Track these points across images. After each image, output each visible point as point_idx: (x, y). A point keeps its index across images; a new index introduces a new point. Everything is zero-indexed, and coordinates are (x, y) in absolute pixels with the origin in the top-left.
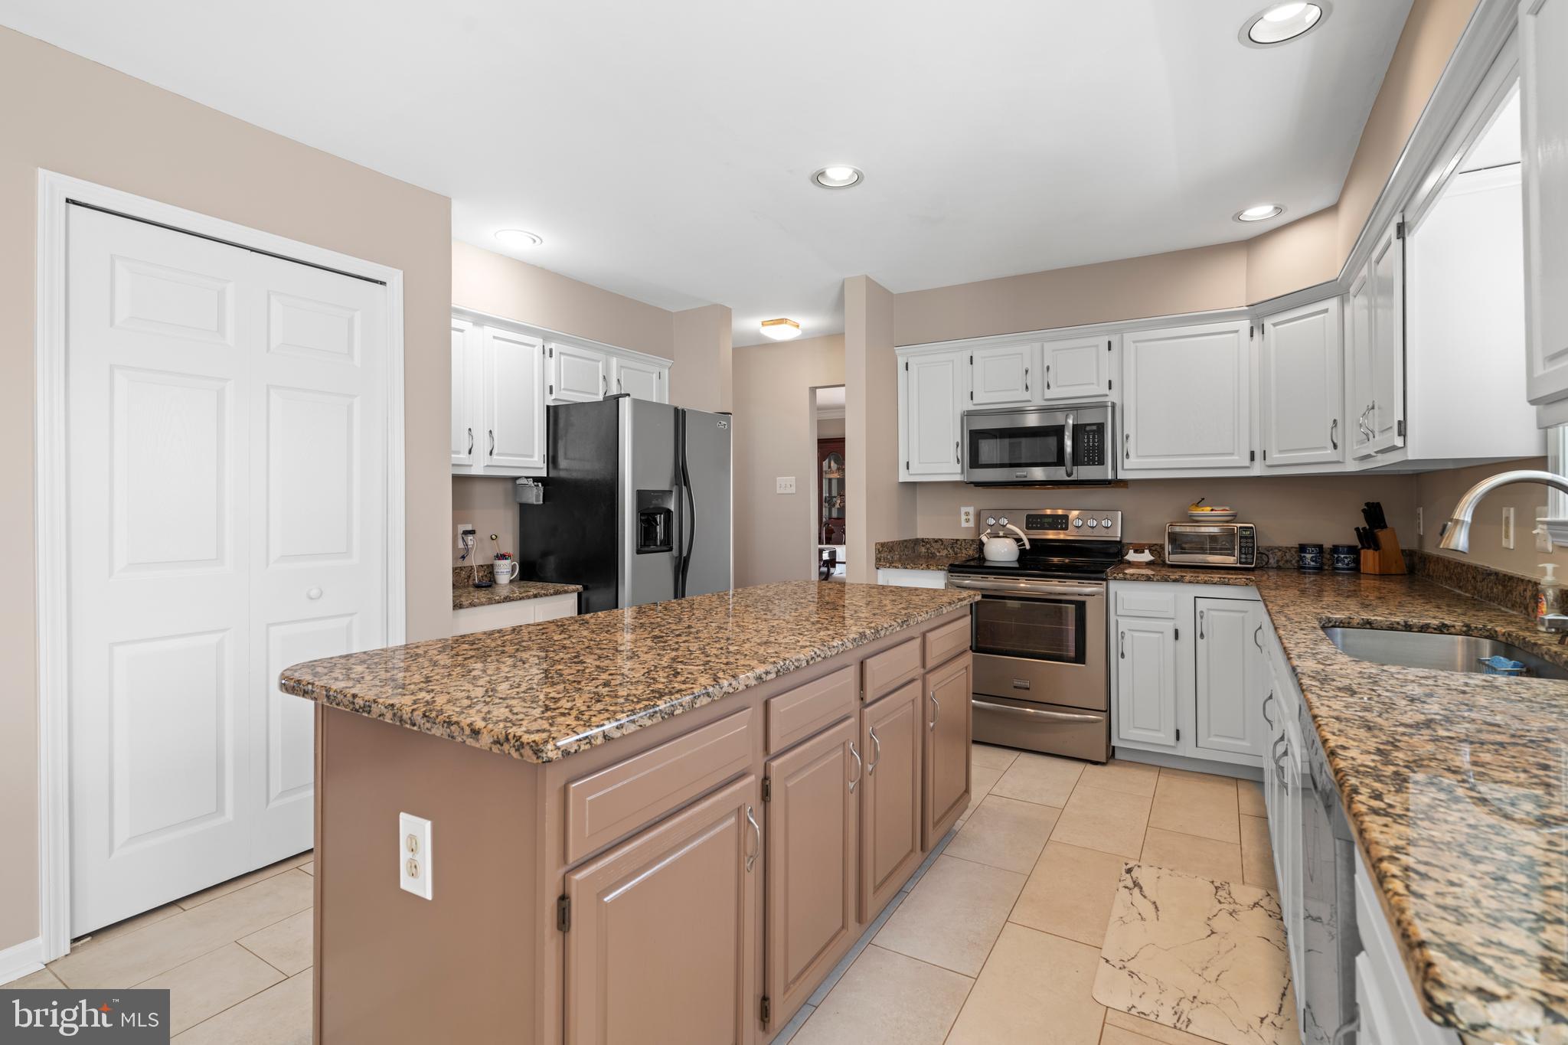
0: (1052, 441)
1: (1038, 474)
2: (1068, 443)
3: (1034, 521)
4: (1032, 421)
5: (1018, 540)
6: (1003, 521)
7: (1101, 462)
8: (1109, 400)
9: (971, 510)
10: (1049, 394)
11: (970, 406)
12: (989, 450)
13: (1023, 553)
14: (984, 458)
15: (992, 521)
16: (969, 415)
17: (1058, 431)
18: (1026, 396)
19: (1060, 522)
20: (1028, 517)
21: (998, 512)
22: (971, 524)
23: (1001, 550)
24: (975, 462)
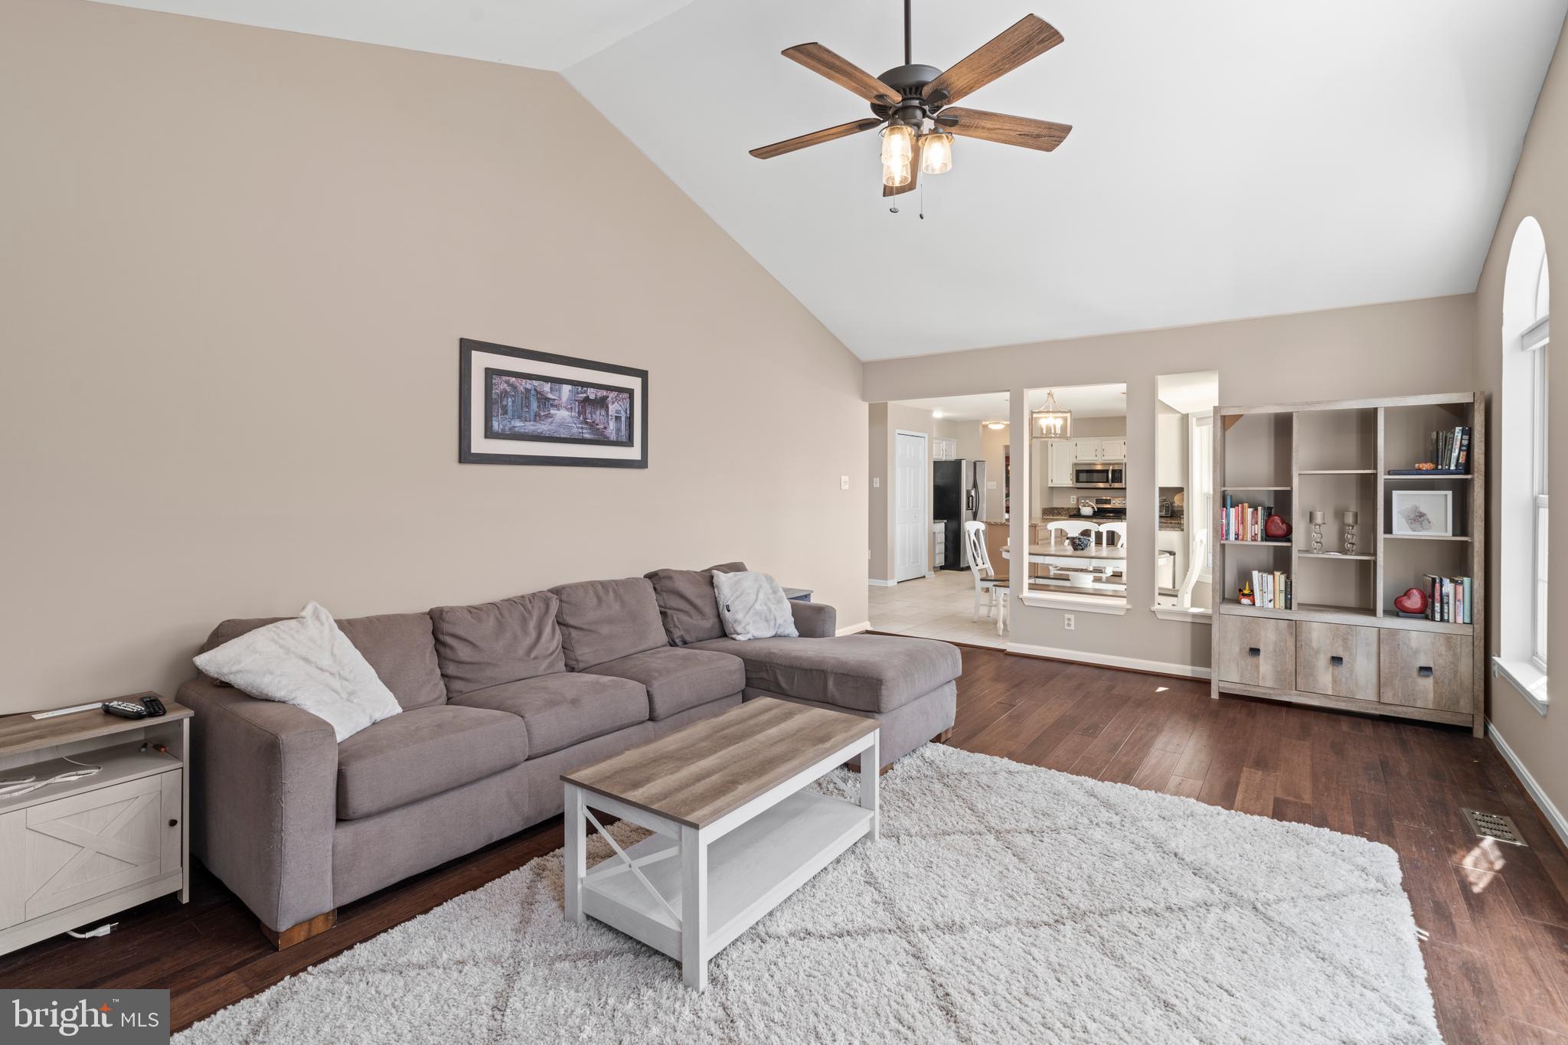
0: (1105, 474)
1: (1101, 485)
2: (1110, 475)
3: (1098, 501)
4: (1099, 467)
5: (1093, 508)
6: (1088, 501)
7: (1121, 482)
8: (1124, 462)
9: (1075, 497)
10: (1104, 458)
11: (1075, 461)
12: (1083, 476)
13: (1094, 512)
14: (1081, 480)
15: (1083, 501)
16: (1075, 464)
17: (1107, 471)
18: (1096, 458)
19: (1108, 502)
20: (1097, 500)
21: (1085, 498)
22: (1075, 502)
23: (1087, 511)
24: (1078, 481)
